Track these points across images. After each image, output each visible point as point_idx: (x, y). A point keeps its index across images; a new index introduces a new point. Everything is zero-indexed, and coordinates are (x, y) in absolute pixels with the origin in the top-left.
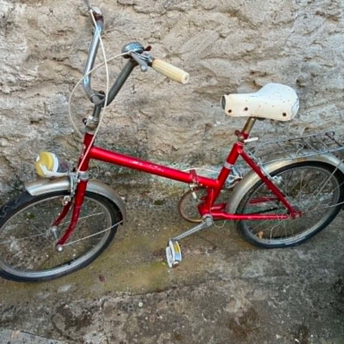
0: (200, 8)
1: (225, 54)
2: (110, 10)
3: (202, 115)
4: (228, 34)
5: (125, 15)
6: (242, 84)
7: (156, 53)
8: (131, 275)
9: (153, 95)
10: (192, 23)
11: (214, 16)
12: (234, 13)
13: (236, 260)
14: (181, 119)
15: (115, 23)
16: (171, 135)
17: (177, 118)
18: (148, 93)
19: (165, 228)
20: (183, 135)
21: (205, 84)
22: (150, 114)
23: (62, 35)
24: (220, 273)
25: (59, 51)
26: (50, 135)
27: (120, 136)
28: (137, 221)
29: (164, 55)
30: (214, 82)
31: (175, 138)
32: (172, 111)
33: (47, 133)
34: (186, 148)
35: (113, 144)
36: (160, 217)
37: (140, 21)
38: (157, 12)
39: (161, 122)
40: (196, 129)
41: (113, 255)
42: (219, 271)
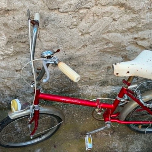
0: (99, 5)
1: (117, 30)
2: (46, 13)
3: (105, 62)
4: (118, 18)
5: (54, 15)
6: (129, 45)
7: (75, 33)
8: (69, 146)
9: (76, 55)
10: (95, 14)
11: (108, 8)
12: (122, 5)
13: (125, 140)
14: (93, 65)
15: (49, 20)
16: (88, 73)
17: (91, 65)
18: (73, 54)
19: (88, 118)
20: (95, 73)
21: (105, 47)
22: (75, 64)
23: (22, 30)
24: (116, 148)
25: (21, 38)
26: (26, 76)
27: (61, 75)
28: (73, 114)
29: (80, 34)
30: (111, 45)
31: (90, 74)
32: (87, 62)
33: (25, 75)
34: (97, 78)
35: (58, 79)
36: (85, 112)
37: (63, 17)
38: (72, 11)
39: (82, 68)
40: (102, 69)
41: (61, 133)
42: (115, 146)
